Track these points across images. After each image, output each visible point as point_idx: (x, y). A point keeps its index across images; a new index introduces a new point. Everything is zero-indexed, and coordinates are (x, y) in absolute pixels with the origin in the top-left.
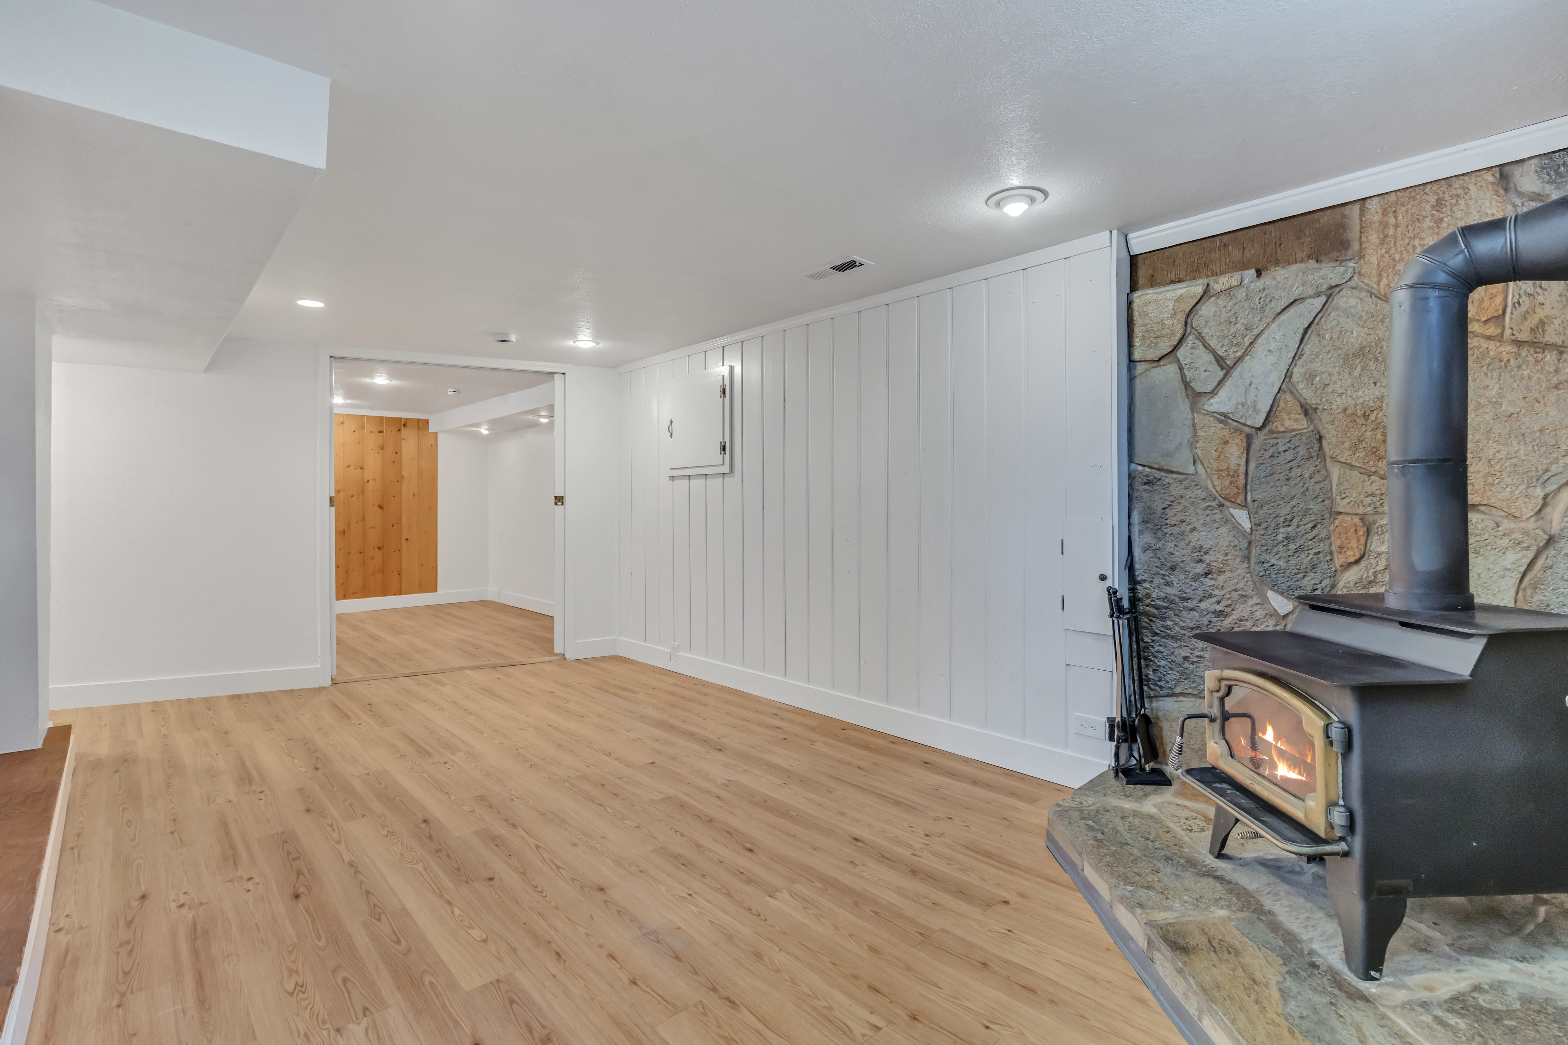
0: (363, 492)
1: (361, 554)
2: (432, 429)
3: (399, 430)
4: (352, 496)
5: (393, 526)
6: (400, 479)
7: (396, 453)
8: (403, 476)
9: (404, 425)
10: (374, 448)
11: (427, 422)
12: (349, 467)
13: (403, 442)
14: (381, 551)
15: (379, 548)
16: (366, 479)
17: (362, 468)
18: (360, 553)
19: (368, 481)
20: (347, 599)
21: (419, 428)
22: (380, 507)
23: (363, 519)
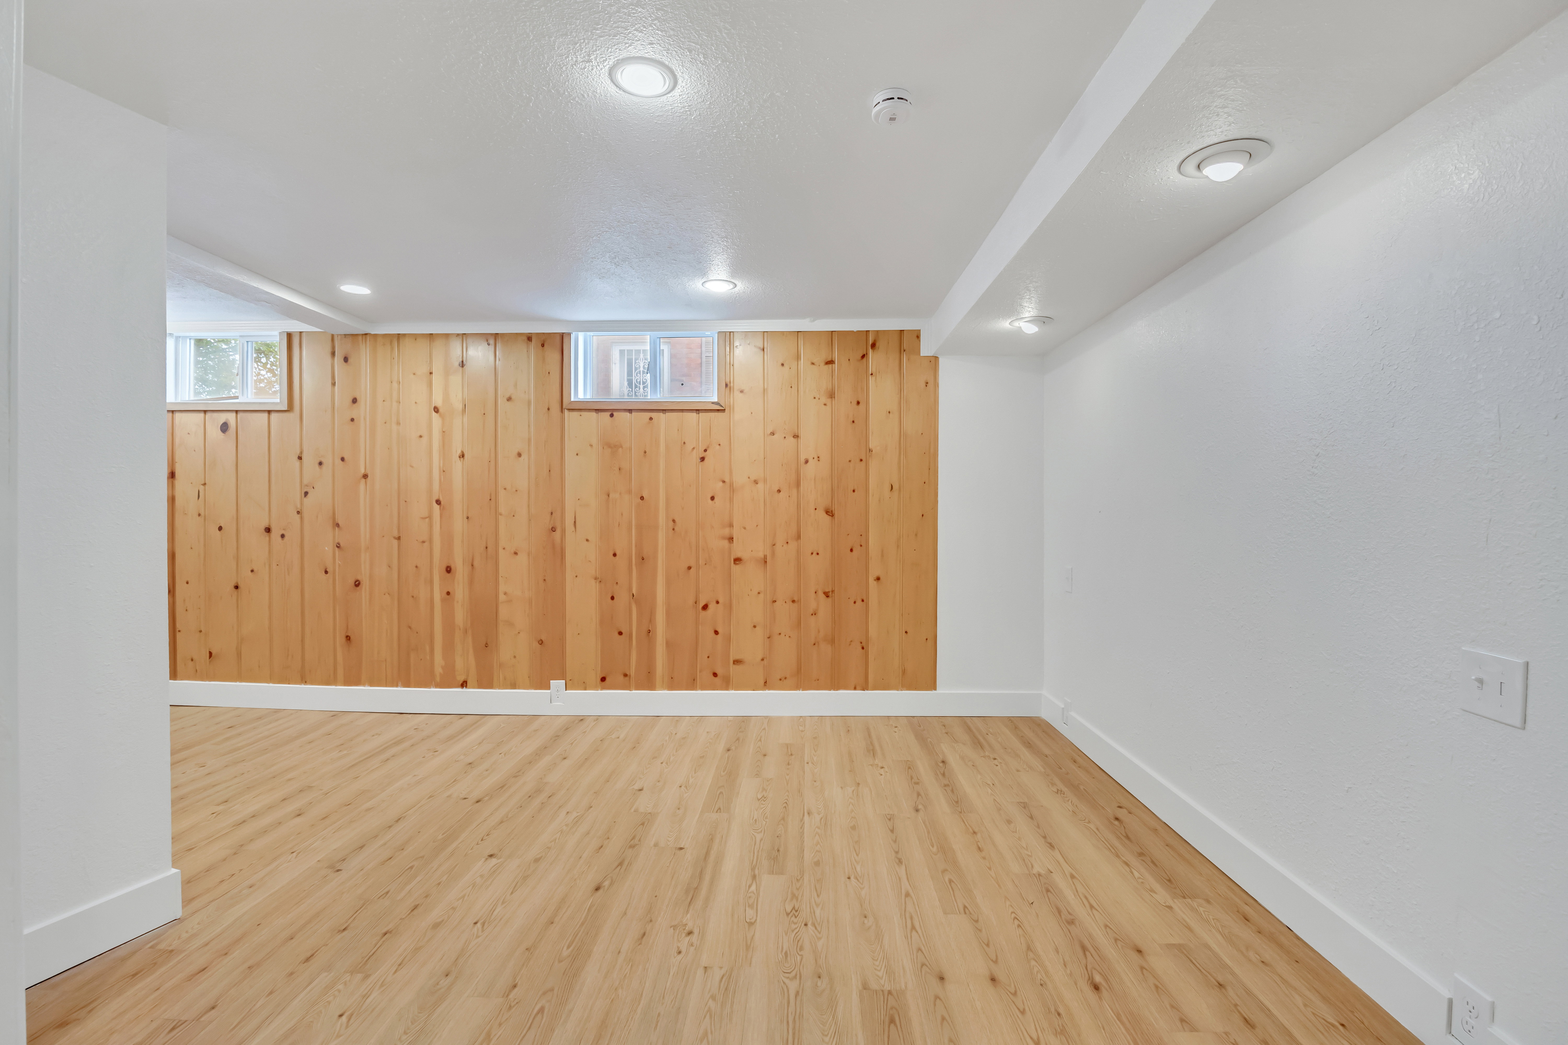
0: (798, 484)
1: (795, 605)
2: (926, 350)
3: (863, 356)
4: (779, 491)
5: (851, 550)
6: (865, 457)
7: (858, 403)
8: (871, 451)
9: (873, 346)
10: (817, 396)
11: (917, 335)
12: (773, 434)
13: (871, 380)
14: (829, 600)
15: (827, 595)
16: (802, 459)
17: (796, 436)
18: (793, 601)
19: (807, 462)
20: (769, 689)
21: (901, 350)
22: (829, 513)
23: (799, 537)
